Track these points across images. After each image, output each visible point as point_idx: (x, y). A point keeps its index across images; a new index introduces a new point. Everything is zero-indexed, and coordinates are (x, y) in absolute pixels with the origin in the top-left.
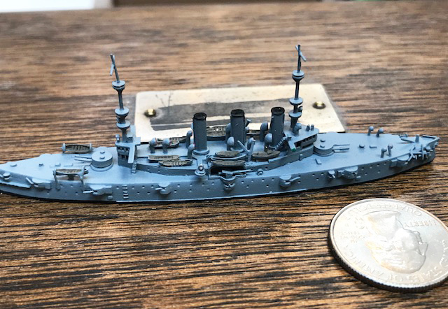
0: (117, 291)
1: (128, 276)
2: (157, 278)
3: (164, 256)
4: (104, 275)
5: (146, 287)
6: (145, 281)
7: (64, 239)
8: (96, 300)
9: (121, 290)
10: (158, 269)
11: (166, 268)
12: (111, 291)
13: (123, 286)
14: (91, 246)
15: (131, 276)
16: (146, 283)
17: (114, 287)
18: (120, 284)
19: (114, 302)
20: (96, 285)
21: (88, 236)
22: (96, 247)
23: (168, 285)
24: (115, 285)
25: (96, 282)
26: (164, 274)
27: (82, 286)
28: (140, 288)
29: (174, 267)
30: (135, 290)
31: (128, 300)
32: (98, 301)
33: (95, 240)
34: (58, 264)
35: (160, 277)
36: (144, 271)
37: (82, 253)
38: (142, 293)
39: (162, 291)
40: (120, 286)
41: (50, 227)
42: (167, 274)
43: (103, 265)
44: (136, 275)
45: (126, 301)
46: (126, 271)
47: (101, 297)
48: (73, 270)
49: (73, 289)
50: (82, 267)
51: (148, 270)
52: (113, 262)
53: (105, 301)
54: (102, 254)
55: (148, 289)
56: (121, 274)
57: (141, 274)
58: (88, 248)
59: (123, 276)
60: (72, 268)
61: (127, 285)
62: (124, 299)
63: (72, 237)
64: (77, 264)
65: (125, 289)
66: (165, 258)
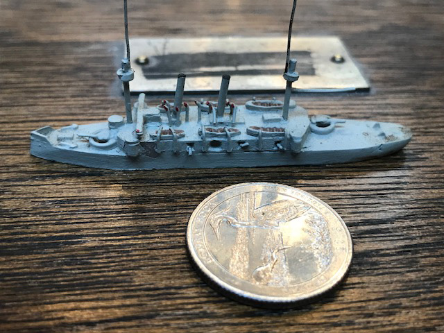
0: (101, 261)
1: (114, 244)
2: (150, 246)
3: (159, 221)
4: (84, 242)
5: (137, 257)
6: (136, 250)
7: (35, 198)
8: (73, 272)
9: (105, 260)
10: (152, 235)
11: (162, 235)
12: (93, 261)
13: (108, 255)
14: (69, 207)
15: (118, 243)
16: (137, 253)
17: (96, 257)
18: (103, 253)
19: (97, 274)
20: (74, 253)
21: (65, 195)
22: (75, 209)
23: (165, 256)
24: (97, 254)
25: (74, 250)
26: (160, 243)
27: (57, 255)
28: (130, 258)
29: (172, 234)
30: (123, 261)
31: (114, 273)
32: (76, 274)
33: (74, 200)
34: (27, 227)
35: (154, 245)
36: (135, 239)
37: (57, 215)
38: (132, 265)
39: (157, 262)
40: (104, 256)
41: (18, 183)
42: (163, 243)
43: (83, 229)
44: (125, 242)
45: (111, 273)
46: (112, 238)
47: (79, 269)
48: (45, 235)
49: (45, 258)
50: (57, 232)
51: (140, 236)
52: (96, 226)
53: (85, 273)
54: (82, 216)
55: (140, 260)
56: (106, 241)
57: (131, 242)
58: (65, 209)
59: (109, 243)
60: (43, 233)
61: (113, 254)
62: (109, 271)
63: (46, 195)
64: (50, 228)
65: (110, 260)
66: (160, 223)
